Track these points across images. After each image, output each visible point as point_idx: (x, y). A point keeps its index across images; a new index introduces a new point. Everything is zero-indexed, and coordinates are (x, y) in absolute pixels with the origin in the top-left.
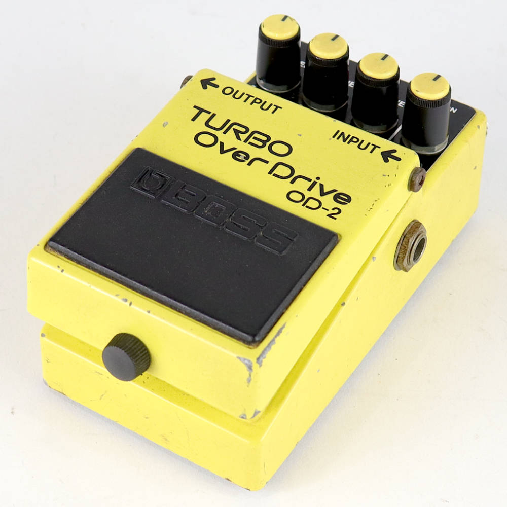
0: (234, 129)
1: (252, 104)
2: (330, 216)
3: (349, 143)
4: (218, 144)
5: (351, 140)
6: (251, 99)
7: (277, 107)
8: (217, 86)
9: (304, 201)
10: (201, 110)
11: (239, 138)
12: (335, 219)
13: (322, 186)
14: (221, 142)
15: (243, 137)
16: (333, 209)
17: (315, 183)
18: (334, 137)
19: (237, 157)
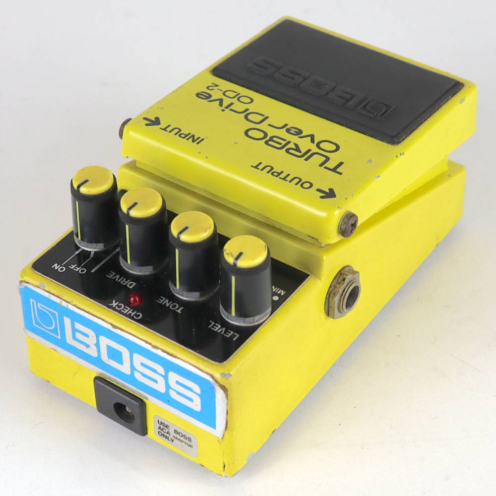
0: (301, 152)
1: (282, 172)
2: (217, 86)
3: (190, 134)
4: (316, 142)
5: (186, 136)
6: (282, 176)
7: (256, 167)
8: (318, 190)
9: (238, 97)
10: (334, 170)
11: (296, 145)
12: (213, 84)
13: (221, 105)
14: (314, 143)
15: (291, 146)
16: (213, 89)
17: (227, 107)
18: (203, 139)
19: (297, 131)
